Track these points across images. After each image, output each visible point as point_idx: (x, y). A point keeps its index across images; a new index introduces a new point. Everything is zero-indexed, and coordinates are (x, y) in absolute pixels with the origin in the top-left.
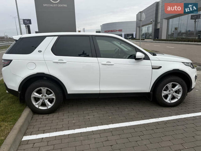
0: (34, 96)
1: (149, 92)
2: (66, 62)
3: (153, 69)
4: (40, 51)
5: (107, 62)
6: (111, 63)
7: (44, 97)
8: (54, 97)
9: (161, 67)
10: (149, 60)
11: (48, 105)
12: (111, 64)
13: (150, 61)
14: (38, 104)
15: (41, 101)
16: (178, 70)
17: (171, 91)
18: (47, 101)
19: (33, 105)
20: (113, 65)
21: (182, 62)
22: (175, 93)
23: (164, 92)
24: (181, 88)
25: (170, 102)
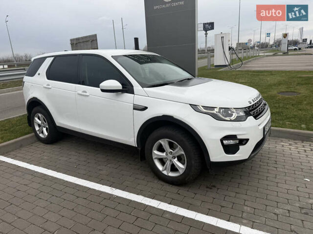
0: (36, 121)
1: (135, 147)
2: (51, 87)
3: (134, 109)
4: (39, 74)
5: (82, 92)
6: (86, 92)
7: (42, 124)
8: (48, 127)
9: (146, 108)
10: (133, 93)
11: (45, 134)
12: (87, 94)
13: (133, 95)
14: (38, 131)
15: (41, 128)
16: (171, 117)
17: (169, 155)
18: (44, 129)
19: (36, 130)
20: (88, 96)
21: (190, 104)
22: (175, 161)
23: (156, 152)
24: (183, 153)
25: (167, 174)
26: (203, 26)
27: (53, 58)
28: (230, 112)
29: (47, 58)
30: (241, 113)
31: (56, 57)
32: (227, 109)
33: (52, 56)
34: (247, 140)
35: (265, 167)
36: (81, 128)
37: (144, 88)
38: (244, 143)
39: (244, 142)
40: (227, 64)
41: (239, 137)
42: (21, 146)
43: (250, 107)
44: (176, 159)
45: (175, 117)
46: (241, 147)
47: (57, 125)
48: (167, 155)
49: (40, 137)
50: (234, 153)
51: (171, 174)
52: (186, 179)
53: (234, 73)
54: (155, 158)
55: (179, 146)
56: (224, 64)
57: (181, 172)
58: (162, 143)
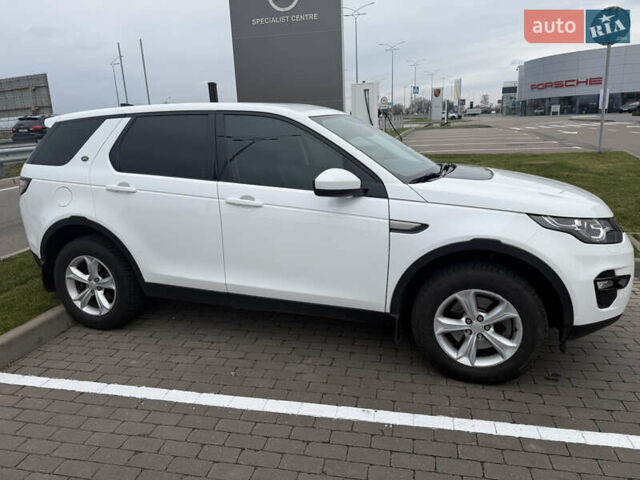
0: (71, 276)
1: (385, 314)
2: (133, 189)
3: (391, 230)
4: (85, 159)
5: (242, 198)
6: (253, 199)
7: (93, 282)
8: (114, 288)
9: (424, 227)
10: (386, 197)
11: (103, 307)
12: (257, 202)
13: (386, 200)
14: (79, 299)
15: (88, 291)
16: (496, 243)
17: (475, 322)
18: (100, 295)
19: (70, 298)
20: (260, 207)
21: (528, 214)
22: (491, 334)
23: (441, 320)
24: (513, 314)
25: (469, 364)
27: (128, 119)
29: (107, 121)
31: (135, 117)
32: (588, 221)
33: (125, 116)
34: (627, 278)
36: (229, 281)
37: (410, 185)
38: (623, 284)
39: (621, 282)
41: (617, 273)
42: (41, 342)
44: (492, 329)
45: (504, 241)
46: (619, 292)
47: (147, 279)
48: (469, 322)
49: (85, 313)
50: (607, 306)
51: (482, 363)
54: (440, 334)
55: (505, 302)
57: (508, 354)
58: (462, 299)
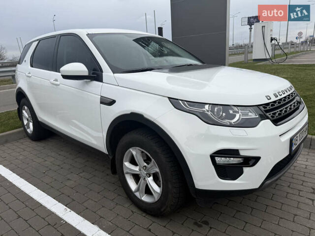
0: (24, 115)
2: (31, 75)
4: (25, 61)
7: (29, 118)
9: (114, 102)
10: (102, 81)
11: (31, 129)
13: (101, 83)
15: (28, 122)
16: (141, 116)
21: (169, 98)
22: (150, 180)
23: (127, 164)
24: (157, 170)
25: (139, 197)
26: (247, 20)
27: (37, 42)
28: (231, 112)
29: (34, 43)
30: (250, 114)
31: (40, 40)
32: (226, 107)
33: (37, 40)
34: (257, 159)
35: (295, 198)
37: (115, 75)
38: (251, 163)
39: (251, 161)
40: (268, 57)
41: (242, 153)
43: (267, 104)
44: (151, 178)
45: (145, 116)
46: (246, 170)
47: (39, 119)
48: (140, 170)
49: (28, 132)
50: (235, 178)
51: (145, 198)
52: (162, 210)
53: (274, 67)
54: (127, 173)
55: (153, 160)
56: (264, 57)
57: (156, 197)
58: (134, 153)
